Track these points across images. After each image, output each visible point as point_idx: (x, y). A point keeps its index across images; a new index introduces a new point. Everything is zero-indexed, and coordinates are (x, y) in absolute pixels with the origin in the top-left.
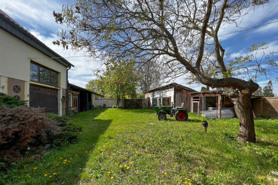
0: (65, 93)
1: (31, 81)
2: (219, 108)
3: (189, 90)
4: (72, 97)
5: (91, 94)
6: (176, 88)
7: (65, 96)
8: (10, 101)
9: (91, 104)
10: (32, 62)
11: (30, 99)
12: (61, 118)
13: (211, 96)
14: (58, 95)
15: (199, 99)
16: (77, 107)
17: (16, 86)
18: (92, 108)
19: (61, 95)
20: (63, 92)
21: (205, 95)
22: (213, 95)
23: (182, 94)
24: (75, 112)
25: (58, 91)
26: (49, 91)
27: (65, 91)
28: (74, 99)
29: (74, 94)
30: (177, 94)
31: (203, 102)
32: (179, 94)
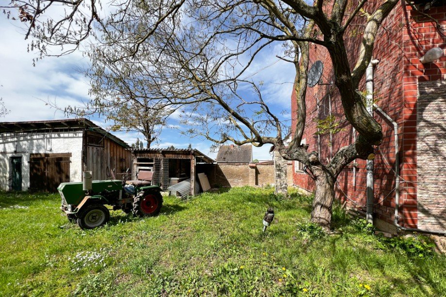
2: (193, 179)
3: (118, 142)
6: (89, 133)
13: (180, 158)
15: (153, 162)
21: (167, 155)
22: (183, 157)
23: (102, 148)
30: (91, 148)
31: (162, 168)
32: (95, 148)
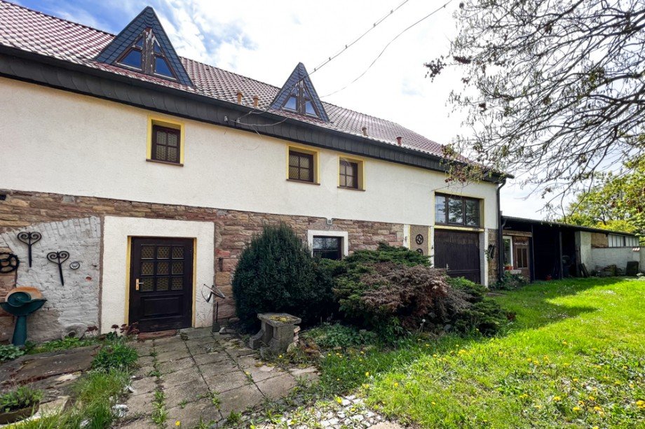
0: (493, 238)
1: (436, 224)
4: (513, 245)
5: (576, 233)
7: (493, 244)
8: (411, 258)
9: (575, 262)
10: (437, 194)
11: (435, 252)
12: (472, 288)
14: (480, 244)
16: (527, 268)
17: (419, 235)
18: (578, 273)
19: (486, 242)
20: (490, 236)
24: (520, 281)
25: (480, 236)
26: (464, 237)
27: (493, 234)
28: (519, 250)
29: (518, 238)
